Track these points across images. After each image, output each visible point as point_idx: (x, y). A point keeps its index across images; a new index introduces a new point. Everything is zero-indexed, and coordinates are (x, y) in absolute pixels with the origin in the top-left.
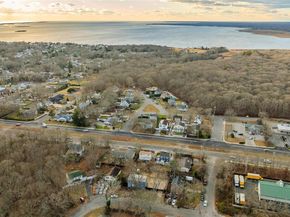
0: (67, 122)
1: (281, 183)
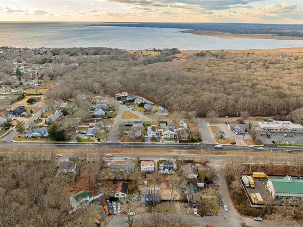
0: (42, 137)
1: (289, 179)
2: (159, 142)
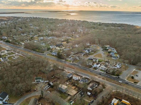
2: (96, 70)
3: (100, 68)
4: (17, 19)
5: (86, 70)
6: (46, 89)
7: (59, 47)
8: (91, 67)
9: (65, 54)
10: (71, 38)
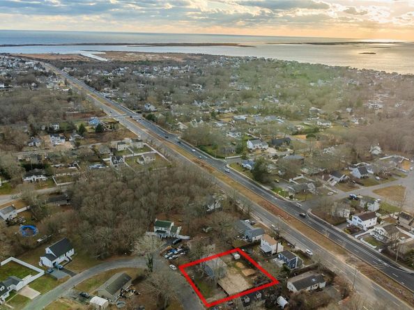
2: (354, 236)
3: (371, 234)
4: (210, 61)
5: (321, 229)
6: (170, 258)
7: (276, 148)
8: (341, 221)
9: (279, 172)
10: (330, 124)
